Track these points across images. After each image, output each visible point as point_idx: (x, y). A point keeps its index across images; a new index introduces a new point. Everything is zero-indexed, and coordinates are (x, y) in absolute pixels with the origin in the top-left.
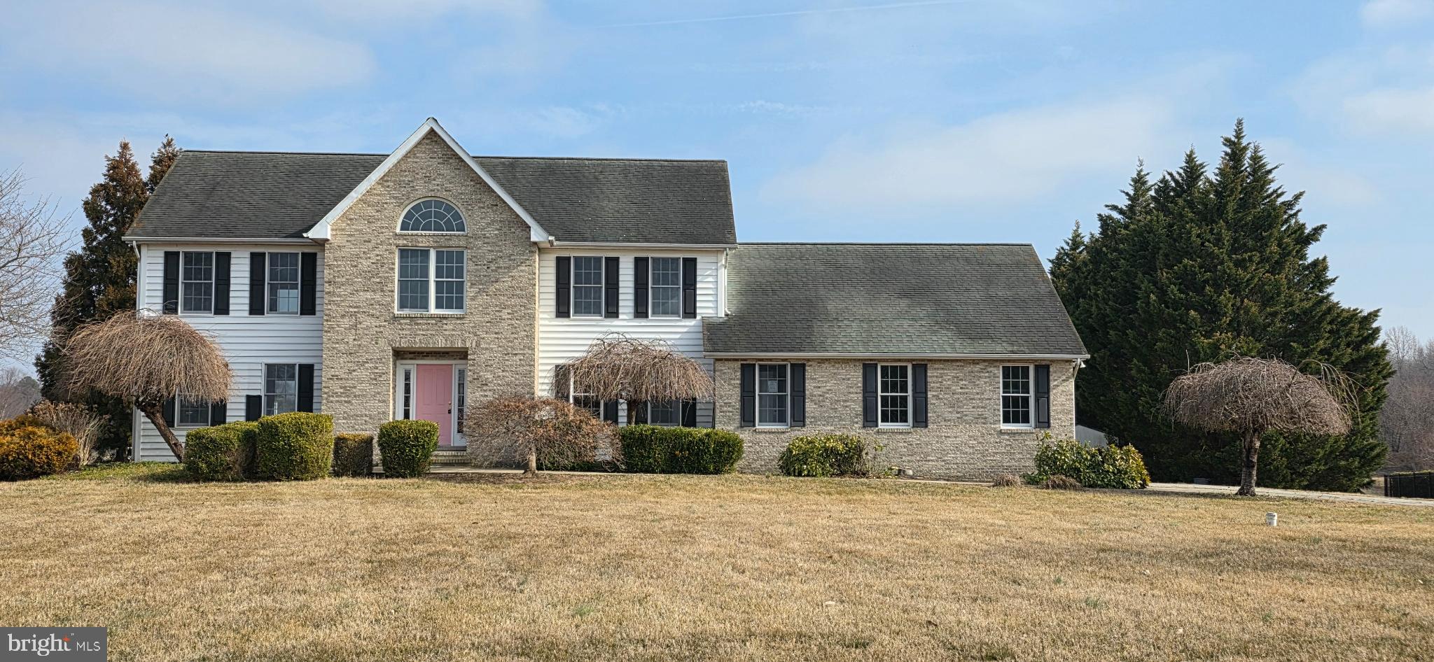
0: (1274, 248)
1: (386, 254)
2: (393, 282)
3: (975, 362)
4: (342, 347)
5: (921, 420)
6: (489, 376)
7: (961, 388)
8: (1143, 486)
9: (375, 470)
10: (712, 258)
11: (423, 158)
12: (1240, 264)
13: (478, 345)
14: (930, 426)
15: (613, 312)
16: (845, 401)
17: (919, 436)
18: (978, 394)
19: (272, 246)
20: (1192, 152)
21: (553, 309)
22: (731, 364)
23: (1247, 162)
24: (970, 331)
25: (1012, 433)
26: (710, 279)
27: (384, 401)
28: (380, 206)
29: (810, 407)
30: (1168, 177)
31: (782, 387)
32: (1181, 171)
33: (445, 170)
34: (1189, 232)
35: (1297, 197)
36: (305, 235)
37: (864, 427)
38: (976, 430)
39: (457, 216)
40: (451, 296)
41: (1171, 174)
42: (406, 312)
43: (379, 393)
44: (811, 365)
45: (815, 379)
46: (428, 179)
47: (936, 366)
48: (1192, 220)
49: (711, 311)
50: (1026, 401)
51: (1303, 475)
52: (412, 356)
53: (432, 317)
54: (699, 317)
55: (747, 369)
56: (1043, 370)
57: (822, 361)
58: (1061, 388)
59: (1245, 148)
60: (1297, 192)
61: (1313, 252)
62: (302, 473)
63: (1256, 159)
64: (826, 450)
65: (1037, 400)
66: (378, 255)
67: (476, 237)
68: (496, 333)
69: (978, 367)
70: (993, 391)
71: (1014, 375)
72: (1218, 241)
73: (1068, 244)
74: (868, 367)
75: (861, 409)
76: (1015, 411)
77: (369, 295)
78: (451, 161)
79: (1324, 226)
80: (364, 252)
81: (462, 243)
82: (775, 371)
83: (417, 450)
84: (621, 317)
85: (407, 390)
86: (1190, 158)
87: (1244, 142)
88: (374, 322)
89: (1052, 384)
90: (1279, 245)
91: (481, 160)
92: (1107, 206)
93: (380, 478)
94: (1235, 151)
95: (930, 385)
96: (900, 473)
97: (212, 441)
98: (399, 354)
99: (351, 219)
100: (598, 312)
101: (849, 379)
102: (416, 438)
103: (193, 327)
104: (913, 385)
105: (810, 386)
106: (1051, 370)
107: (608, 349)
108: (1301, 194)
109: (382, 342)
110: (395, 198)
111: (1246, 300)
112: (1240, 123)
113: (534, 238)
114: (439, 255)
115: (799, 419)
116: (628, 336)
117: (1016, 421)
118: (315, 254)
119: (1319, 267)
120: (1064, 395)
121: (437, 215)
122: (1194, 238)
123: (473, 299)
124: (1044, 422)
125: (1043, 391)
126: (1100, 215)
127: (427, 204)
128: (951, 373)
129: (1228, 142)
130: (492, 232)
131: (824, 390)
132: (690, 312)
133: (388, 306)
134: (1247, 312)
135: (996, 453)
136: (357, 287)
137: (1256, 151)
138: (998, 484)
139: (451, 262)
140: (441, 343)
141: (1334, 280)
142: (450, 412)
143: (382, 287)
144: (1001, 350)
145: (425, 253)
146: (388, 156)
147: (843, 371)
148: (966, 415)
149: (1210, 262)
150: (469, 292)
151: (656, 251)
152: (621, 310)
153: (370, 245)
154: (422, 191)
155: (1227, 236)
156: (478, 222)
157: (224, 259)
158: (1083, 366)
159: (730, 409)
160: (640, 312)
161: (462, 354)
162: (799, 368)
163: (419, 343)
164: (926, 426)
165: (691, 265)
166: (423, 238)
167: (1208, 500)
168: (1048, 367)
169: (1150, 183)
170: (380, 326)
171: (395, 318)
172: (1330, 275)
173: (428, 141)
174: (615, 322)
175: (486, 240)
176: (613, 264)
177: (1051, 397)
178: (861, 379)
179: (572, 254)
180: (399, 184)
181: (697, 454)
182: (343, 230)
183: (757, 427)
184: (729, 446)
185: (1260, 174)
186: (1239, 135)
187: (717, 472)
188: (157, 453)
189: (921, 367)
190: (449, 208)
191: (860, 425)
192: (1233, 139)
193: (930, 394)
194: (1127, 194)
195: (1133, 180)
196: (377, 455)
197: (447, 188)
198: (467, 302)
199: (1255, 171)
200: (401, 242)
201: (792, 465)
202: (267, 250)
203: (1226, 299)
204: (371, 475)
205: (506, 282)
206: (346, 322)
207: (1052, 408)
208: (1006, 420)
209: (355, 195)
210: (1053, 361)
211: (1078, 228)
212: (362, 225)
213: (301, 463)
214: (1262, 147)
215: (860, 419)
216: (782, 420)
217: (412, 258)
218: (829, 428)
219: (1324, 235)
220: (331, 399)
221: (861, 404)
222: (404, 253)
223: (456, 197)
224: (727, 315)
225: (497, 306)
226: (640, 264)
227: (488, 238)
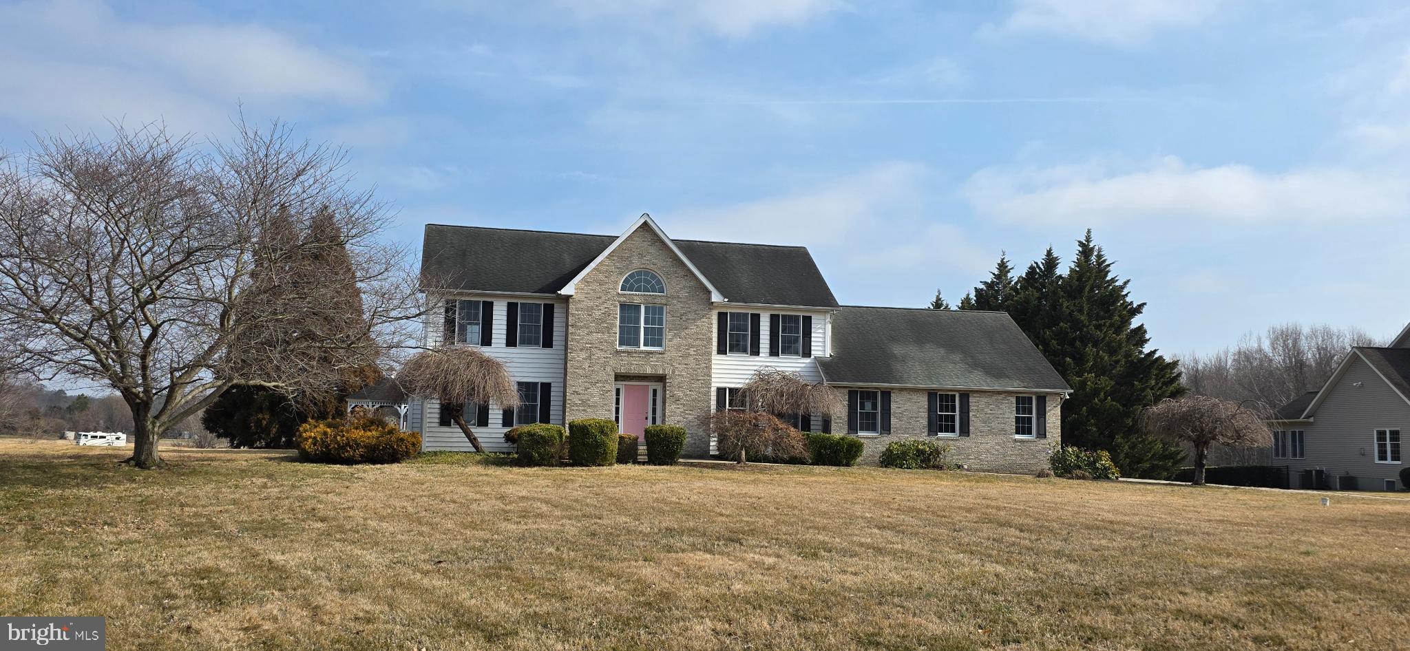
1: (612, 308)
2: (616, 327)
3: (999, 393)
4: (581, 372)
5: (965, 431)
6: (681, 394)
7: (991, 410)
8: (1117, 478)
10: (821, 317)
11: (638, 241)
13: (673, 372)
14: (971, 435)
15: (755, 351)
16: (916, 417)
17: (964, 442)
18: (1001, 414)
19: (524, 298)
20: (1050, 249)
22: (842, 390)
23: (1094, 259)
24: (994, 372)
25: (1022, 441)
26: (820, 331)
27: (609, 410)
28: (608, 274)
29: (893, 421)
31: (874, 406)
32: (1044, 262)
33: (652, 250)
35: (1126, 283)
36: (559, 292)
37: (929, 435)
38: (1000, 439)
39: (659, 282)
40: (654, 338)
41: (1036, 263)
42: (624, 348)
43: (605, 404)
44: (894, 393)
45: (897, 402)
46: (641, 255)
47: (975, 395)
49: (820, 353)
50: (1030, 419)
52: (622, 379)
53: (642, 352)
54: (812, 357)
55: (852, 394)
56: (1042, 400)
57: (901, 390)
58: (1052, 412)
59: (1093, 248)
60: (1125, 280)
61: (1135, 323)
63: (1099, 256)
64: (918, 450)
65: (1038, 419)
66: (606, 308)
67: (673, 297)
68: (686, 364)
69: (1000, 397)
70: (1008, 411)
71: (1023, 403)
74: (932, 394)
75: (927, 423)
76: (1023, 426)
77: (599, 335)
78: (656, 244)
80: (597, 306)
81: (664, 301)
82: (869, 395)
84: (761, 355)
85: (618, 402)
86: (1049, 253)
87: (1091, 245)
88: (602, 354)
89: (1048, 409)
91: (681, 244)
92: (981, 282)
93: (644, 465)
94: (1086, 250)
95: (971, 408)
96: (959, 467)
98: (619, 377)
99: (587, 282)
100: (745, 351)
101: (919, 402)
103: (487, 355)
104: (960, 408)
105: (893, 406)
106: (1047, 399)
107: (763, 379)
108: (1128, 281)
109: (608, 369)
110: (618, 268)
112: (1089, 231)
113: (714, 299)
114: (646, 308)
115: (887, 429)
116: (778, 369)
117: (1023, 433)
118: (553, 305)
119: (1140, 330)
120: (1054, 417)
121: (646, 281)
123: (670, 340)
124: (1042, 434)
125: (1042, 414)
127: (639, 273)
128: (984, 400)
129: (1081, 244)
130: (684, 294)
131: (902, 409)
132: (807, 353)
133: (613, 343)
135: (1012, 455)
136: (593, 329)
137: (1100, 250)
139: (655, 313)
140: (649, 371)
141: (1149, 340)
142: (647, 418)
143: (609, 329)
144: (1016, 386)
145: (638, 307)
146: (618, 237)
147: (915, 397)
148: (993, 429)
150: (667, 335)
151: (783, 310)
152: (761, 350)
153: (600, 301)
154: (637, 264)
156: (675, 287)
158: (1068, 397)
159: (841, 421)
160: (774, 352)
161: (661, 379)
162: (887, 394)
163: (634, 370)
164: (969, 436)
165: (808, 321)
166: (636, 297)
167: (1165, 486)
168: (1045, 397)
170: (607, 357)
171: (617, 352)
172: (1147, 337)
173: (641, 230)
174: (757, 358)
175: (680, 300)
176: (756, 318)
177: (1047, 418)
178: (927, 403)
180: (622, 259)
181: (835, 452)
182: (582, 289)
183: (859, 434)
184: (856, 447)
185: (1102, 269)
186: (1088, 239)
187: (848, 465)
189: (965, 396)
190: (654, 277)
191: (926, 434)
192: (1084, 242)
193: (971, 414)
194: (994, 274)
195: (999, 264)
197: (654, 261)
198: (665, 342)
199: (1100, 264)
200: (622, 299)
201: (891, 460)
202: (519, 301)
205: (693, 329)
206: (583, 355)
207: (1047, 425)
208: (1017, 432)
209: (593, 265)
210: (1048, 393)
211: (940, 294)
212: (595, 286)
215: (926, 430)
216: (874, 429)
217: (629, 310)
218: (906, 435)
220: (573, 408)
221: (927, 420)
222: (623, 306)
223: (659, 269)
224: (831, 356)
225: (686, 345)
226: (774, 319)
227: (681, 298)
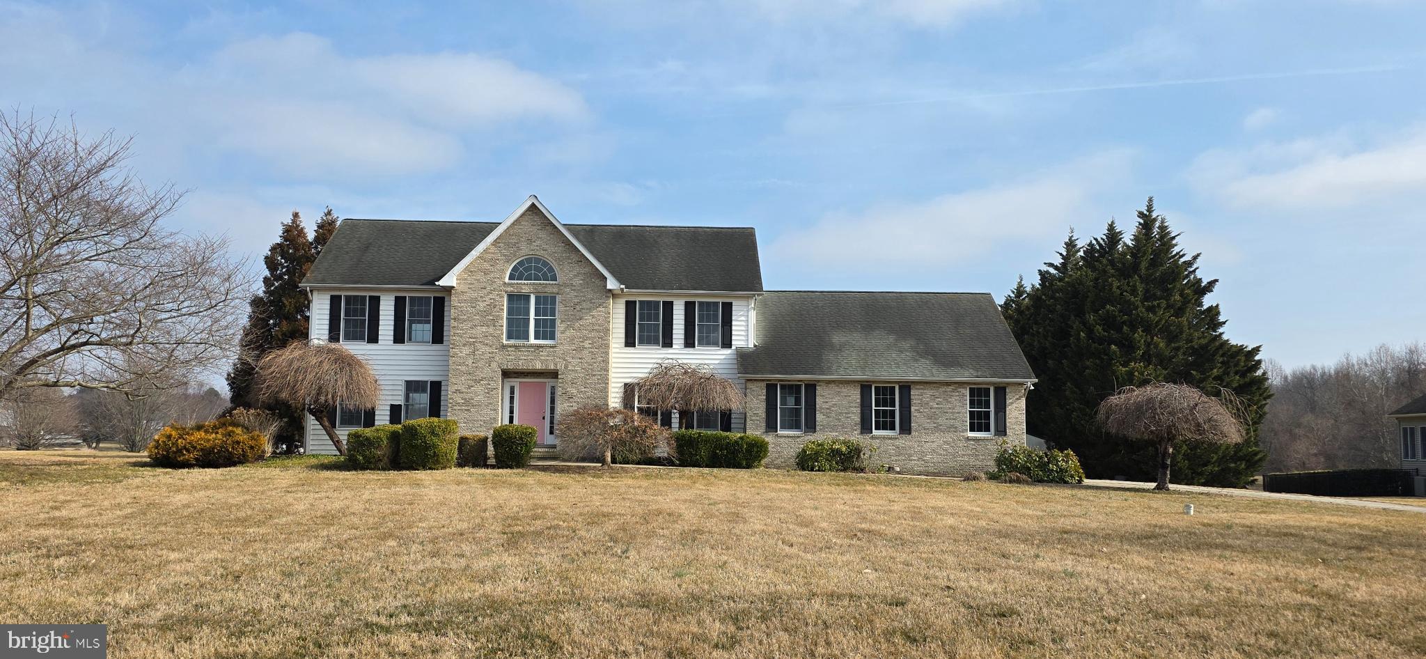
0: (1177, 297)
1: (497, 298)
2: (502, 319)
3: (948, 384)
4: (463, 368)
5: (906, 429)
6: (574, 391)
7: (937, 404)
8: (1080, 481)
9: (489, 462)
10: (743, 303)
11: (526, 225)
12: (1151, 309)
13: (566, 367)
14: (913, 433)
15: (668, 343)
16: (846, 413)
17: (904, 441)
18: (950, 408)
19: (411, 291)
20: (1113, 222)
21: (623, 340)
22: (760, 384)
23: (1156, 230)
24: (945, 360)
25: (976, 440)
26: (743, 318)
27: (495, 410)
28: (493, 262)
29: (819, 417)
30: (1094, 242)
31: (798, 402)
32: (1104, 237)
33: (542, 234)
34: (1111, 285)
35: (1195, 258)
36: (437, 283)
37: (862, 433)
38: (949, 437)
39: (551, 270)
40: (545, 330)
41: (1096, 239)
42: (512, 342)
43: (491, 404)
44: (820, 386)
45: (823, 396)
46: (530, 241)
47: (918, 387)
48: (1113, 276)
49: (743, 343)
50: (987, 415)
51: (1201, 474)
52: (515, 375)
53: (531, 346)
54: (733, 347)
55: (771, 388)
56: (1001, 391)
57: (829, 382)
58: (1015, 405)
59: (1155, 220)
60: (1195, 254)
61: (1208, 301)
62: (435, 465)
63: (1163, 228)
64: (833, 451)
65: (996, 414)
66: (491, 299)
67: (565, 285)
68: (580, 359)
69: (950, 389)
70: (962, 407)
71: (978, 395)
72: (1134, 292)
73: (1013, 292)
74: (865, 387)
75: (859, 420)
76: (979, 422)
77: (484, 329)
78: (547, 227)
79: (1217, 281)
80: (481, 297)
81: (555, 290)
82: (791, 389)
83: (521, 448)
84: (674, 346)
85: (512, 399)
86: (1111, 227)
87: (1154, 215)
88: (488, 349)
89: (1008, 402)
90: (1181, 295)
91: (569, 227)
92: (1045, 264)
93: (493, 468)
94: (1147, 221)
95: (913, 402)
96: (890, 469)
97: (367, 439)
98: (506, 374)
99: (471, 272)
100: (657, 343)
101: (850, 396)
102: (521, 438)
103: (353, 352)
104: (899, 402)
105: (819, 400)
106: (1007, 390)
107: (664, 371)
108: (1198, 255)
109: (494, 365)
110: (505, 255)
111: (1155, 338)
112: (1150, 200)
113: (609, 287)
114: (537, 299)
115: (811, 426)
116: (680, 362)
117: (979, 430)
118: (444, 298)
119: (1213, 311)
120: (1017, 411)
121: (537, 269)
122: (1114, 289)
123: (562, 333)
124: (1002, 431)
125: (1001, 407)
126: (1039, 271)
127: (529, 260)
128: (929, 392)
129: (1141, 215)
130: (578, 282)
131: (830, 404)
132: (727, 343)
133: (499, 338)
134: (1156, 346)
135: (963, 455)
136: (476, 322)
137: (1163, 222)
138: (967, 479)
139: (546, 304)
140: (538, 366)
141: (1224, 323)
142: (544, 418)
143: (494, 322)
144: (965, 375)
145: (527, 298)
146: (500, 223)
147: (845, 390)
148: (941, 425)
149: (1127, 308)
150: (560, 327)
151: (701, 296)
152: (674, 342)
153: (485, 291)
154: (525, 251)
155: (1140, 288)
156: (566, 273)
157: (375, 301)
158: (1032, 388)
159: (758, 418)
160: (689, 343)
161: (554, 374)
162: (811, 388)
163: (522, 365)
164: (910, 433)
165: (728, 308)
166: (525, 286)
167: (1133, 493)
168: (1004, 389)
169: (1078, 246)
170: (493, 353)
171: (504, 347)
172: (1221, 319)
173: (530, 213)
174: (670, 350)
175: (573, 288)
176: (669, 306)
177: (1007, 412)
178: (859, 397)
179: (638, 299)
180: (508, 245)
181: (733, 453)
182: (466, 279)
183: (779, 432)
184: (758, 447)
185: (1166, 240)
186: (1150, 209)
187: (748, 467)
188: (323, 447)
189: (906, 388)
190: (545, 264)
191: (859, 431)
192: (1145, 212)
193: (913, 409)
194: (1061, 254)
195: (1066, 244)
196: (491, 450)
197: (543, 248)
198: (558, 334)
199: (1162, 238)
200: (510, 289)
201: (806, 462)
202: (407, 295)
203: (1139, 336)
204: (486, 466)
205: (588, 319)
206: (466, 350)
207: (1008, 421)
208: (972, 430)
209: (474, 254)
210: (1009, 384)
211: (1021, 280)
212: (480, 276)
213: (434, 456)
214: (1168, 219)
215: (859, 427)
216: (797, 426)
217: (517, 301)
218: (834, 434)
219: (1217, 287)
220: (455, 408)
221: (859, 416)
222: (511, 297)
223: (550, 255)
224: (755, 346)
225: (580, 338)
226: (689, 307)
227: (575, 286)
